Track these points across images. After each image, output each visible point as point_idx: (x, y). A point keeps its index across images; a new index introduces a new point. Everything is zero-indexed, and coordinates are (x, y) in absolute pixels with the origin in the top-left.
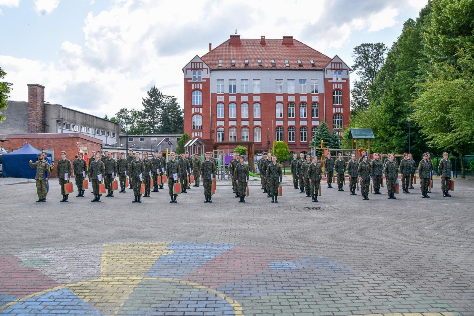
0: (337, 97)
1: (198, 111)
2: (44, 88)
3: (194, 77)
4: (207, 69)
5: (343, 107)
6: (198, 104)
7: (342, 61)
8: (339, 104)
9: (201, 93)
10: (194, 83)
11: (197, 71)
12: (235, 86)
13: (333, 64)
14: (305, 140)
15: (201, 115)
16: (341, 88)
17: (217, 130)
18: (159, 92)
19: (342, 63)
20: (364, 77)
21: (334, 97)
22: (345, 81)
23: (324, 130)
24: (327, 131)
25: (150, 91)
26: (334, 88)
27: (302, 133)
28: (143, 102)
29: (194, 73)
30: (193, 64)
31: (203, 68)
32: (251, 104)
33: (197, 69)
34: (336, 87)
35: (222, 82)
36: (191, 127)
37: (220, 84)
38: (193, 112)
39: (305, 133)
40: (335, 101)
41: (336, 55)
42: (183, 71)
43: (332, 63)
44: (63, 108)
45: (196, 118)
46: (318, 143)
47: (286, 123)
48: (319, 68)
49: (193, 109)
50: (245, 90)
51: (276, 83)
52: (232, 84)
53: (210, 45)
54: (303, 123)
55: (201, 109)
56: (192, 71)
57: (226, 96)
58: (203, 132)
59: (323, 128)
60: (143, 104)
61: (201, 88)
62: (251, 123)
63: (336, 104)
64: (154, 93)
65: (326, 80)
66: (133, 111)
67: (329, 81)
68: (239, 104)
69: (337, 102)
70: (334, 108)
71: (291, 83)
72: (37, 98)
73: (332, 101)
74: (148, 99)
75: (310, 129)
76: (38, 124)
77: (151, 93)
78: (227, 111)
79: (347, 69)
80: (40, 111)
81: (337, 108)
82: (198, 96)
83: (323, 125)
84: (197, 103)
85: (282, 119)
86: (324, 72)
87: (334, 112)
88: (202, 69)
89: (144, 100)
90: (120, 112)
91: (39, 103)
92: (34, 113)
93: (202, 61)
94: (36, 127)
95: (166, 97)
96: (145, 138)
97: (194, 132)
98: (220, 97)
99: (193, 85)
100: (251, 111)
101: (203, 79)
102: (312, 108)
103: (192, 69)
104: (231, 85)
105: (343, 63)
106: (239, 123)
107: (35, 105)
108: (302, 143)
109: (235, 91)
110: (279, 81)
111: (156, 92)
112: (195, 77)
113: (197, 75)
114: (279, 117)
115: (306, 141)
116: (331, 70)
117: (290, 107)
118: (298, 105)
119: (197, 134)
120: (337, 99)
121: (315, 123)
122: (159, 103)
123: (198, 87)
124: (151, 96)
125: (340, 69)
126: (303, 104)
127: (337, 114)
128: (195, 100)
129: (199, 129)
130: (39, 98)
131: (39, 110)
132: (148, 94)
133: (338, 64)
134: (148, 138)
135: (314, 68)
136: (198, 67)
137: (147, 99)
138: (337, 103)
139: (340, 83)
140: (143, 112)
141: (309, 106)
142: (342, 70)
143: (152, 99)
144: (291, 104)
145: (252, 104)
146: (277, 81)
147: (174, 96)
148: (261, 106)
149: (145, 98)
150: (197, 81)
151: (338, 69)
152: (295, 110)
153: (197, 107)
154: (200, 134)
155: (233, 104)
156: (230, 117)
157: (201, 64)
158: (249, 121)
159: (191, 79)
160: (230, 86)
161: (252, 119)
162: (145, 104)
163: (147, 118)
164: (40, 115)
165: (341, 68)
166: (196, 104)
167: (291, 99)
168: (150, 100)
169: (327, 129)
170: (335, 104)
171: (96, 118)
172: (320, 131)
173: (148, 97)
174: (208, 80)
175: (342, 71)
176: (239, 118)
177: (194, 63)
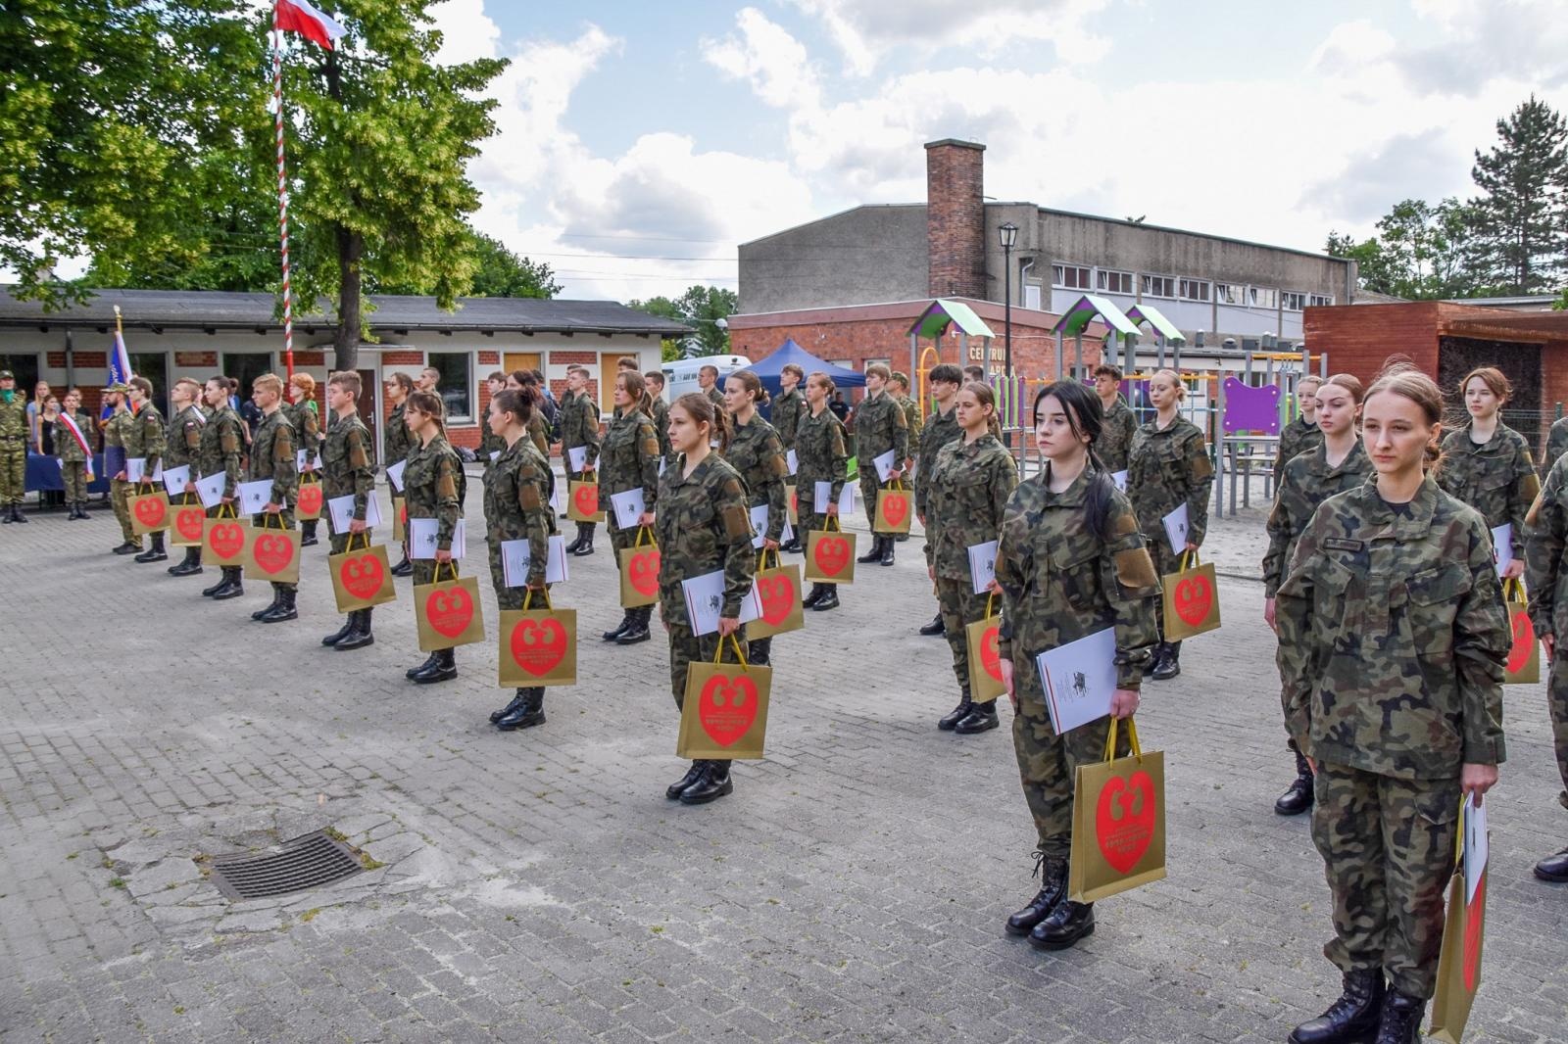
2: (979, 149)
18: (1555, 118)
25: (1513, 117)
28: (1479, 168)
44: (1042, 212)
60: (1475, 174)
64: (1532, 124)
66: (1448, 208)
72: (949, 188)
74: (1501, 153)
76: (957, 273)
77: (1514, 126)
80: (966, 230)
89: (1483, 161)
91: (960, 203)
92: (944, 237)
94: (950, 284)
107: (946, 211)
111: (1541, 119)
124: (1518, 139)
130: (959, 184)
131: (960, 228)
132: (1500, 132)
137: (1493, 155)
143: (1517, 150)
149: (1484, 151)
162: (1488, 174)
164: (966, 245)
171: (1225, 241)
173: (1502, 144)
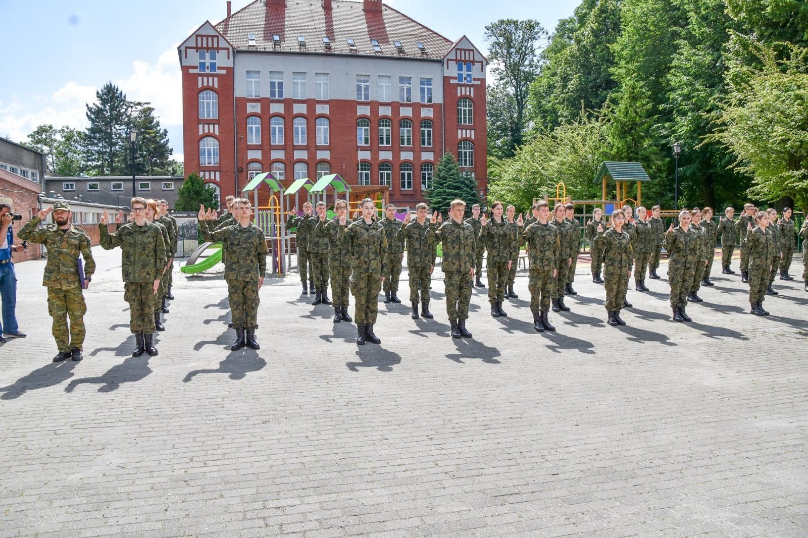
0: (465, 111)
1: (211, 131)
3: (203, 65)
4: (228, 49)
5: (475, 130)
6: (211, 118)
7: (475, 47)
8: (467, 124)
9: (216, 96)
10: (203, 76)
11: (207, 52)
12: (281, 85)
13: (458, 52)
14: (409, 186)
15: (216, 138)
16: (472, 95)
17: (247, 168)
18: (121, 94)
19: (473, 50)
20: (501, 79)
21: (459, 112)
22: (479, 83)
23: (450, 169)
24: (457, 170)
25: (102, 91)
26: (459, 95)
27: (403, 175)
28: (89, 113)
29: (202, 57)
30: (199, 39)
31: (220, 46)
32: (311, 118)
33: (208, 49)
34: (463, 93)
35: (256, 75)
36: (196, 161)
37: (253, 80)
38: (201, 133)
39: (409, 175)
40: (461, 118)
41: (464, 36)
42: (180, 52)
43: (457, 49)
45: (207, 144)
46: (441, 192)
47: (375, 155)
48: (434, 58)
49: (201, 126)
50: (300, 92)
51: (358, 81)
52: (277, 81)
53: (229, 4)
54: (406, 156)
55: (217, 126)
56: (197, 52)
57: (265, 103)
58: (220, 171)
59: (450, 165)
60: (88, 116)
61: (216, 86)
62: (312, 155)
63: (463, 123)
64: (110, 95)
65: (446, 80)
66: (66, 130)
67: (452, 81)
68: (288, 118)
69: (465, 118)
70: (459, 131)
71: (384, 83)
73: (456, 117)
74: (98, 107)
75: (418, 167)
77: (103, 94)
78: (266, 132)
79: (482, 62)
81: (464, 131)
82: (211, 101)
83: (448, 160)
84: (209, 115)
85: (369, 149)
86: (443, 65)
87: (460, 137)
88: (218, 49)
89: (90, 109)
90: (38, 133)
93: (218, 34)
95: (132, 105)
96: (98, 183)
97: (204, 171)
98: (254, 104)
99: (200, 79)
100: (311, 133)
101: (220, 68)
102: (422, 129)
103: (197, 48)
104: (274, 82)
105: (475, 50)
106: (289, 155)
108: (404, 193)
109: (281, 94)
110: (362, 78)
111: (114, 93)
112: (204, 63)
113: (208, 61)
114: (363, 144)
115: (411, 189)
116: (455, 62)
117: (383, 126)
118: (396, 125)
119: (210, 174)
120: (465, 114)
121: (427, 156)
122: (120, 115)
123: (211, 84)
124: (104, 102)
125: (469, 61)
126: (406, 121)
127: (466, 140)
128: (204, 108)
129: (212, 165)
132: (98, 97)
133: (467, 52)
134: (105, 184)
135: (425, 56)
136: (210, 45)
137: (95, 107)
138: (465, 122)
139: (470, 86)
140: (87, 132)
141: (417, 125)
142: (473, 62)
143: (105, 107)
144: (384, 120)
145: (313, 119)
146: (360, 78)
147: (148, 104)
148: (330, 123)
149: (91, 105)
150: (208, 71)
151: (467, 61)
152: (392, 132)
153: (209, 122)
154: (215, 174)
155: (277, 118)
156: (272, 144)
157: (215, 39)
158: (308, 150)
159: (196, 68)
160: (273, 84)
161: (314, 148)
162: (93, 117)
163: (96, 145)
165: (472, 59)
166: (206, 118)
167: (385, 111)
168: (101, 110)
169: (455, 166)
170: (461, 123)
172: (444, 170)
173: (98, 103)
174: (231, 71)
175: (474, 65)
176: (289, 147)
177: (202, 36)
